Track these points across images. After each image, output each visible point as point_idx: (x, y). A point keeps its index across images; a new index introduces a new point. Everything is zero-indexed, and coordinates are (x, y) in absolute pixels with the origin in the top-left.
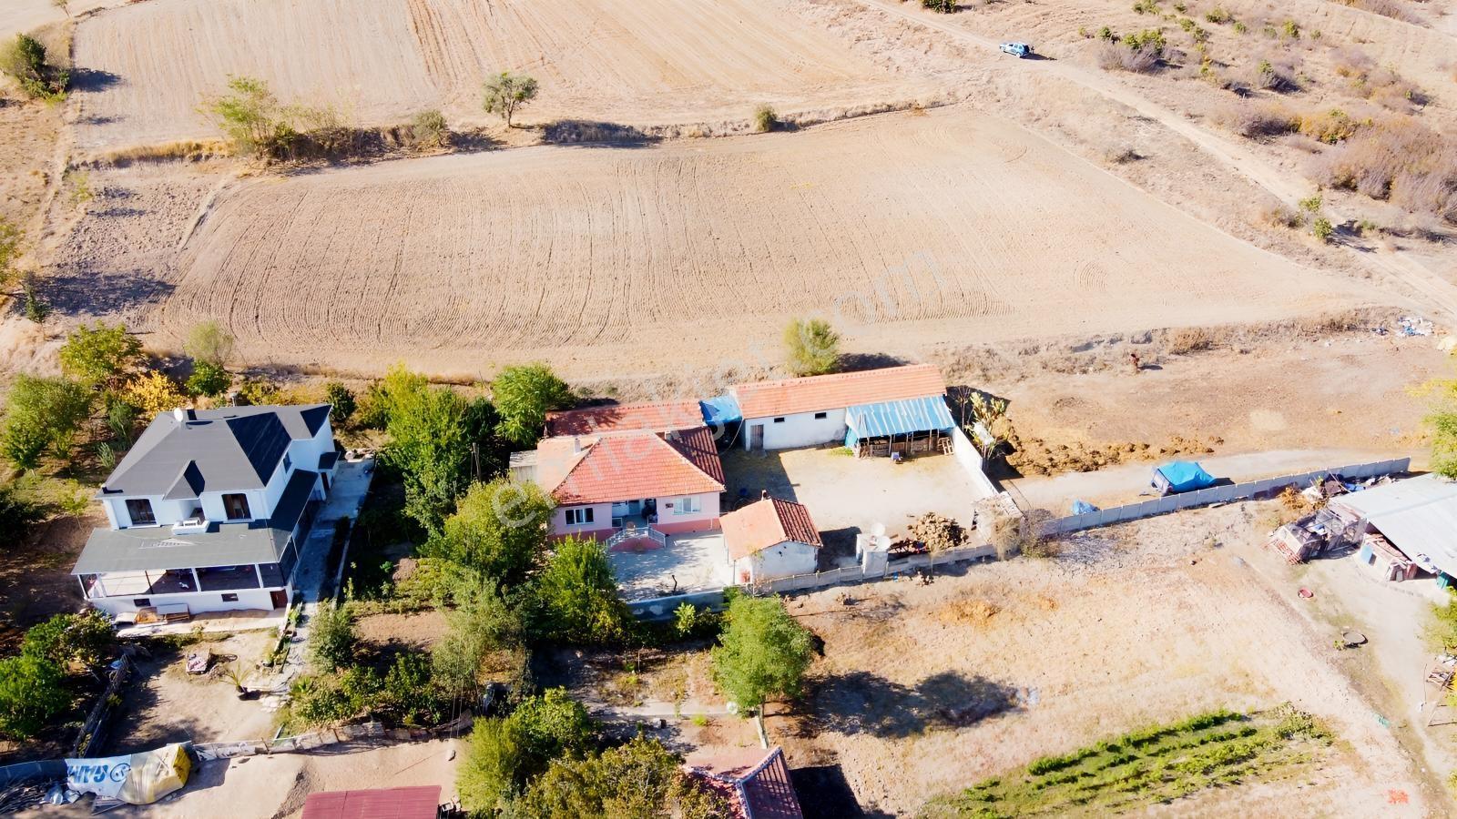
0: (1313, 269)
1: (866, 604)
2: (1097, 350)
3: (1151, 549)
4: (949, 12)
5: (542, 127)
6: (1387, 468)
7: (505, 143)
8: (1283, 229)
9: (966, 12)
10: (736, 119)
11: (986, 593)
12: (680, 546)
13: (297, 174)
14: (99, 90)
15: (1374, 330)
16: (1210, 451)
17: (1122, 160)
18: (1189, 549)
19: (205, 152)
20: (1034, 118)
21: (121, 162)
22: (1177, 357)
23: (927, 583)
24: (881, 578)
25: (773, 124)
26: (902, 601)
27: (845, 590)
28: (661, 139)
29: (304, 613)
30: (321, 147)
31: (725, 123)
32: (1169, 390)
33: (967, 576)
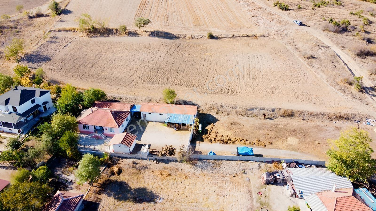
0: (350, 99)
1: (139, 165)
2: (255, 111)
3: (224, 169)
4: (286, 11)
5: (150, 32)
6: (316, 163)
7: (140, 35)
8: (347, 85)
9: (291, 11)
10: (202, 35)
11: (171, 170)
12: (107, 140)
13: (92, 37)
14: (67, 14)
15: (355, 121)
16: (265, 146)
17: (308, 58)
18: (235, 172)
19: (76, 30)
20: (289, 43)
21: (59, 31)
22: (281, 117)
23: (157, 163)
24: (146, 159)
25: (211, 37)
26: (148, 166)
27: (135, 160)
28: (180, 38)
29: (21, 136)
30: (100, 31)
31: (199, 35)
32: (269, 126)
33: (168, 164)
